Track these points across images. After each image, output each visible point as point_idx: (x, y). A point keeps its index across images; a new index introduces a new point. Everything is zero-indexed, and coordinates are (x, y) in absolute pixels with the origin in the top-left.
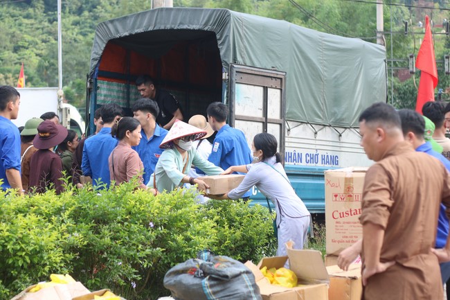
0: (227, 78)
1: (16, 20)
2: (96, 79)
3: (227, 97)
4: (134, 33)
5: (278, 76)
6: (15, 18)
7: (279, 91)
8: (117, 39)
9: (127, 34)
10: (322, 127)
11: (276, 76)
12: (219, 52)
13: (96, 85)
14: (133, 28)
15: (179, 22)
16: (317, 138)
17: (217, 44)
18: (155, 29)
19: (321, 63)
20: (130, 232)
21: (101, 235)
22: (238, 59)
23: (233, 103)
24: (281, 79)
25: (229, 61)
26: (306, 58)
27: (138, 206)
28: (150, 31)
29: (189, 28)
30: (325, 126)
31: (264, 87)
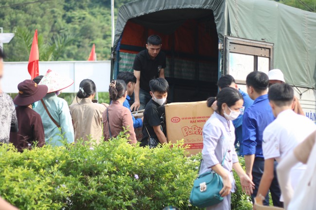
0: (222, 48)
1: (105, 17)
2: (119, 52)
3: (222, 64)
4: (148, 13)
5: (267, 47)
6: (104, 16)
7: (268, 59)
8: (135, 18)
9: (142, 14)
10: (307, 89)
11: (265, 47)
12: (216, 27)
13: (119, 56)
14: (147, 8)
15: (183, 3)
16: (302, 99)
17: (214, 20)
18: (165, 9)
19: (305, 36)
20: (117, 184)
21: (88, 187)
22: (232, 32)
23: (227, 69)
24: (270, 49)
25: (224, 34)
26: (292, 32)
27: (125, 159)
28: (161, 11)
29: (191, 7)
30: (308, 88)
31: (255, 56)
